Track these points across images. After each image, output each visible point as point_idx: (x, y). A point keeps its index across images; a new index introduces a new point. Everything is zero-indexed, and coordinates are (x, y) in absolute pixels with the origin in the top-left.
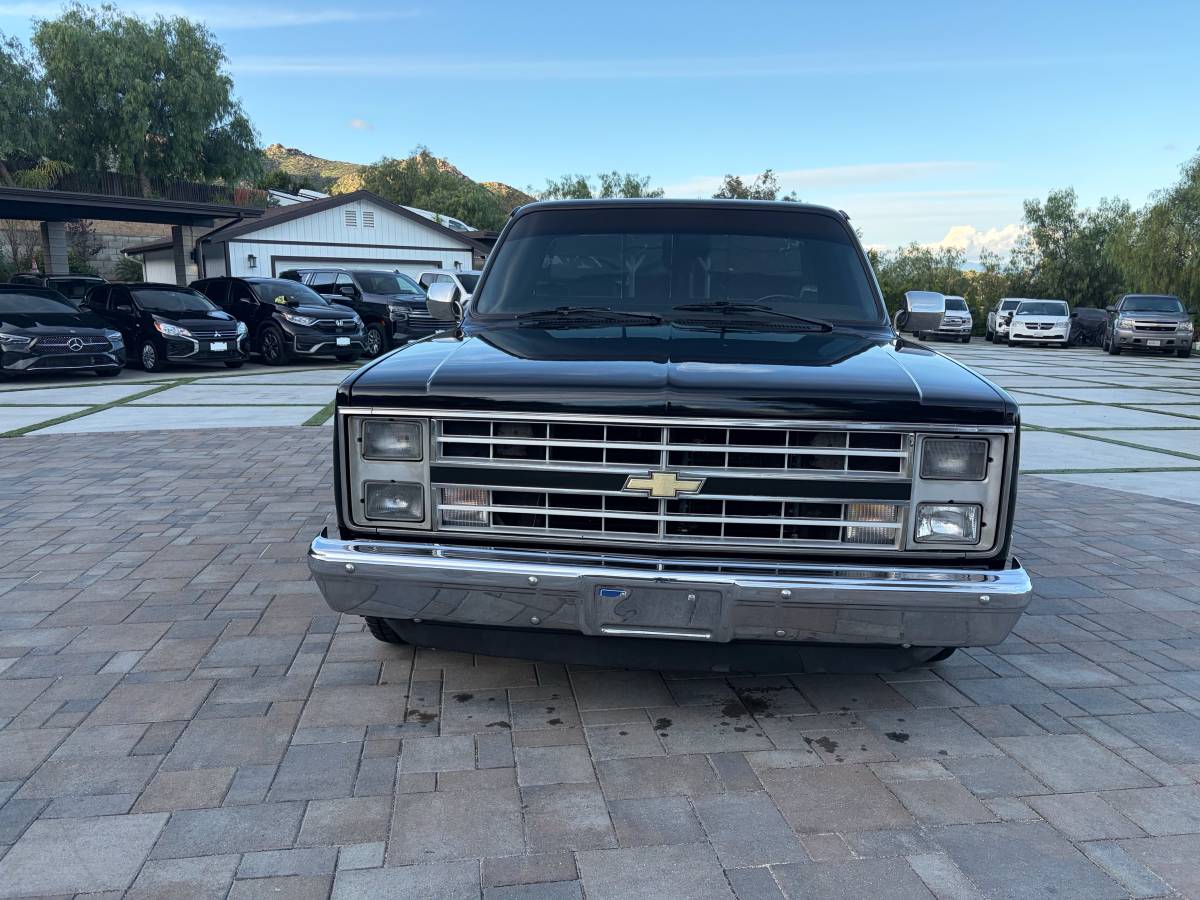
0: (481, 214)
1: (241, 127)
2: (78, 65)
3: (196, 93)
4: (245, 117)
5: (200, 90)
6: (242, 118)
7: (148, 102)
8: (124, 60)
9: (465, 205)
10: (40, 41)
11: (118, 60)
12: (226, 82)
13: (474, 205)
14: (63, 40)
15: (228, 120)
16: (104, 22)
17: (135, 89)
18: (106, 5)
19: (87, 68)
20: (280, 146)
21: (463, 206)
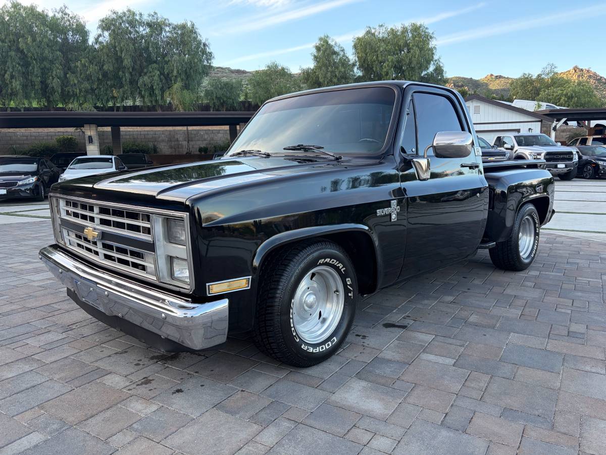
0: (576, 99)
1: (439, 70)
2: (366, 54)
3: (415, 58)
4: (441, 65)
5: (417, 56)
6: (439, 66)
7: (394, 65)
8: (385, 48)
9: (566, 95)
10: (355, 47)
11: (381, 49)
12: (431, 50)
13: (572, 95)
14: (361, 44)
15: (431, 68)
16: (379, 33)
17: (388, 61)
18: (381, 25)
19: (369, 55)
20: (492, 75)
21: (565, 95)
